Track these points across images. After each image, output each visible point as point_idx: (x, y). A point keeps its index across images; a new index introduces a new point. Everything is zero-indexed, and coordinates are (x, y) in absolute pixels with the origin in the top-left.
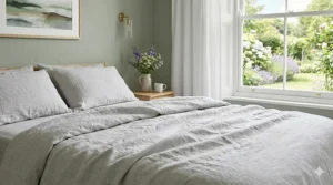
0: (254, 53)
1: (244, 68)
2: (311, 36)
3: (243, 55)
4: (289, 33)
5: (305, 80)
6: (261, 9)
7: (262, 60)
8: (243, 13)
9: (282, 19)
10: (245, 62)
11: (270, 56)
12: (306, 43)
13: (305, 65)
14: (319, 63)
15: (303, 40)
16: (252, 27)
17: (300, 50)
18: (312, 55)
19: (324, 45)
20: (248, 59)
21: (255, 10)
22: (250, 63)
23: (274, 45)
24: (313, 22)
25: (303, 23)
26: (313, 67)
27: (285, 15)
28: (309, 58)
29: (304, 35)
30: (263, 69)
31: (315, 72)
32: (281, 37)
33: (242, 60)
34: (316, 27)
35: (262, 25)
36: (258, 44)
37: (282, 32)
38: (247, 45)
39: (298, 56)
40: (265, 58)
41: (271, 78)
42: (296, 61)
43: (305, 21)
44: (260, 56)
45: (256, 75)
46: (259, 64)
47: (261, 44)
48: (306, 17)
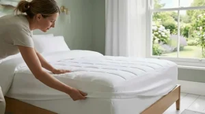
0: (160, 33)
1: (154, 43)
2: (194, 22)
3: (152, 35)
4: (181, 20)
5: (191, 50)
6: (164, 5)
7: (165, 38)
8: (152, 8)
9: (176, 11)
10: (154, 39)
11: (169, 35)
12: (191, 27)
13: (190, 41)
14: (198, 39)
15: (189, 25)
16: (158, 17)
17: (188, 31)
18: (194, 34)
19: (201, 28)
20: (156, 37)
21: (160, 6)
22: (157, 40)
23: (171, 28)
24: (194, 14)
25: (189, 14)
26: (195, 42)
27: (178, 9)
28: (193, 36)
29: (190, 22)
30: (165, 43)
31: (196, 45)
32: (176, 23)
33: (152, 39)
34: (196, 17)
35: (164, 16)
36: (162, 28)
37: (176, 20)
38: (155, 28)
39: (186, 35)
40: (166, 36)
41: (170, 49)
42: (185, 38)
43: (190, 13)
44: (163, 35)
45: (161, 47)
46: (163, 41)
47: (164, 27)
48: (191, 10)
